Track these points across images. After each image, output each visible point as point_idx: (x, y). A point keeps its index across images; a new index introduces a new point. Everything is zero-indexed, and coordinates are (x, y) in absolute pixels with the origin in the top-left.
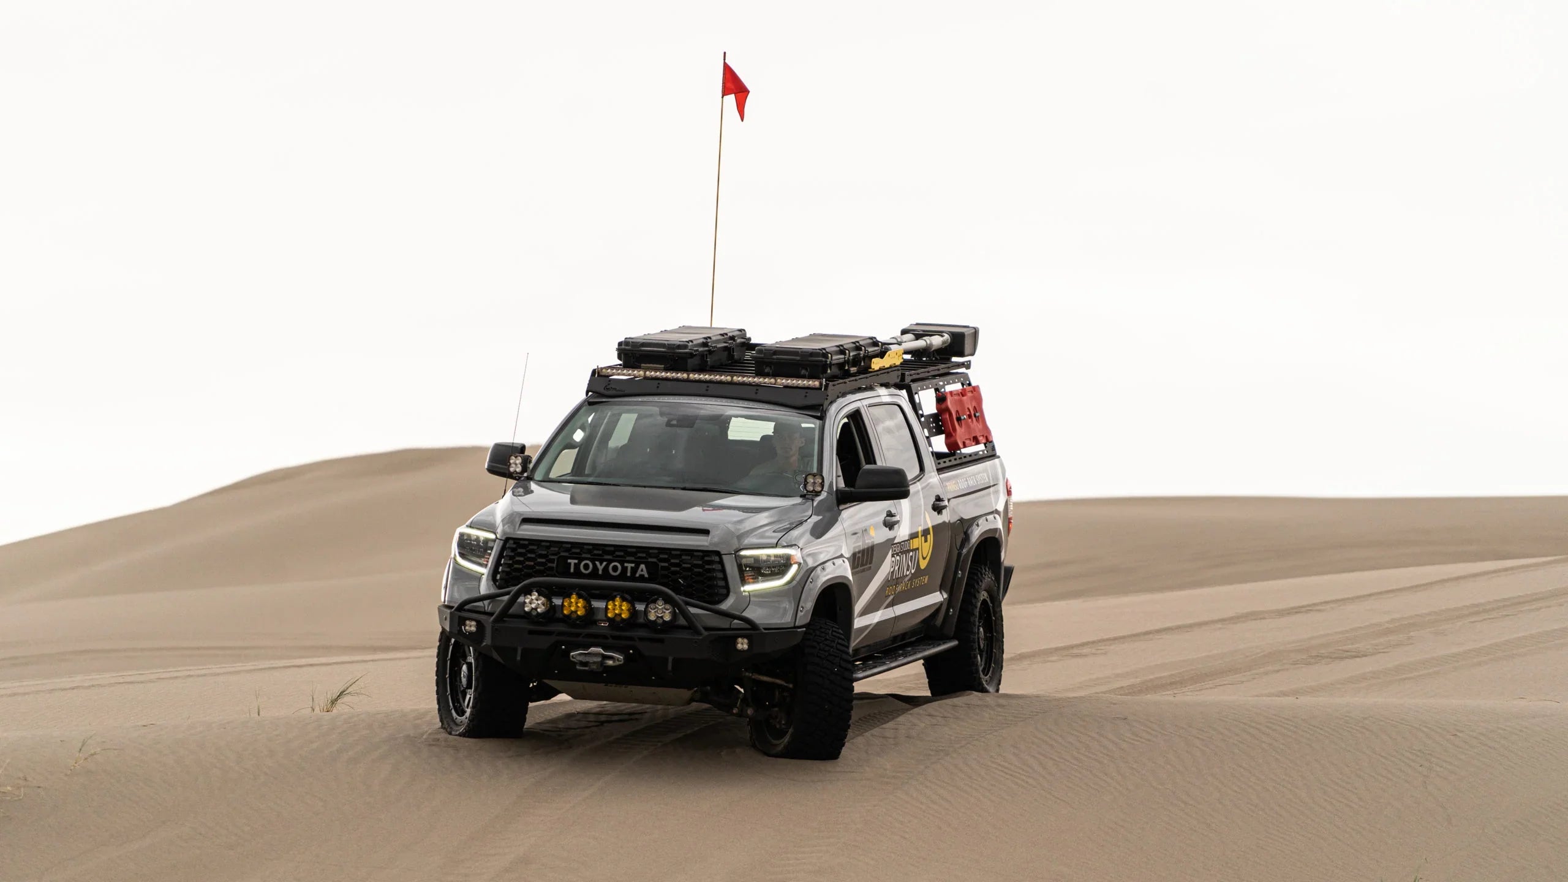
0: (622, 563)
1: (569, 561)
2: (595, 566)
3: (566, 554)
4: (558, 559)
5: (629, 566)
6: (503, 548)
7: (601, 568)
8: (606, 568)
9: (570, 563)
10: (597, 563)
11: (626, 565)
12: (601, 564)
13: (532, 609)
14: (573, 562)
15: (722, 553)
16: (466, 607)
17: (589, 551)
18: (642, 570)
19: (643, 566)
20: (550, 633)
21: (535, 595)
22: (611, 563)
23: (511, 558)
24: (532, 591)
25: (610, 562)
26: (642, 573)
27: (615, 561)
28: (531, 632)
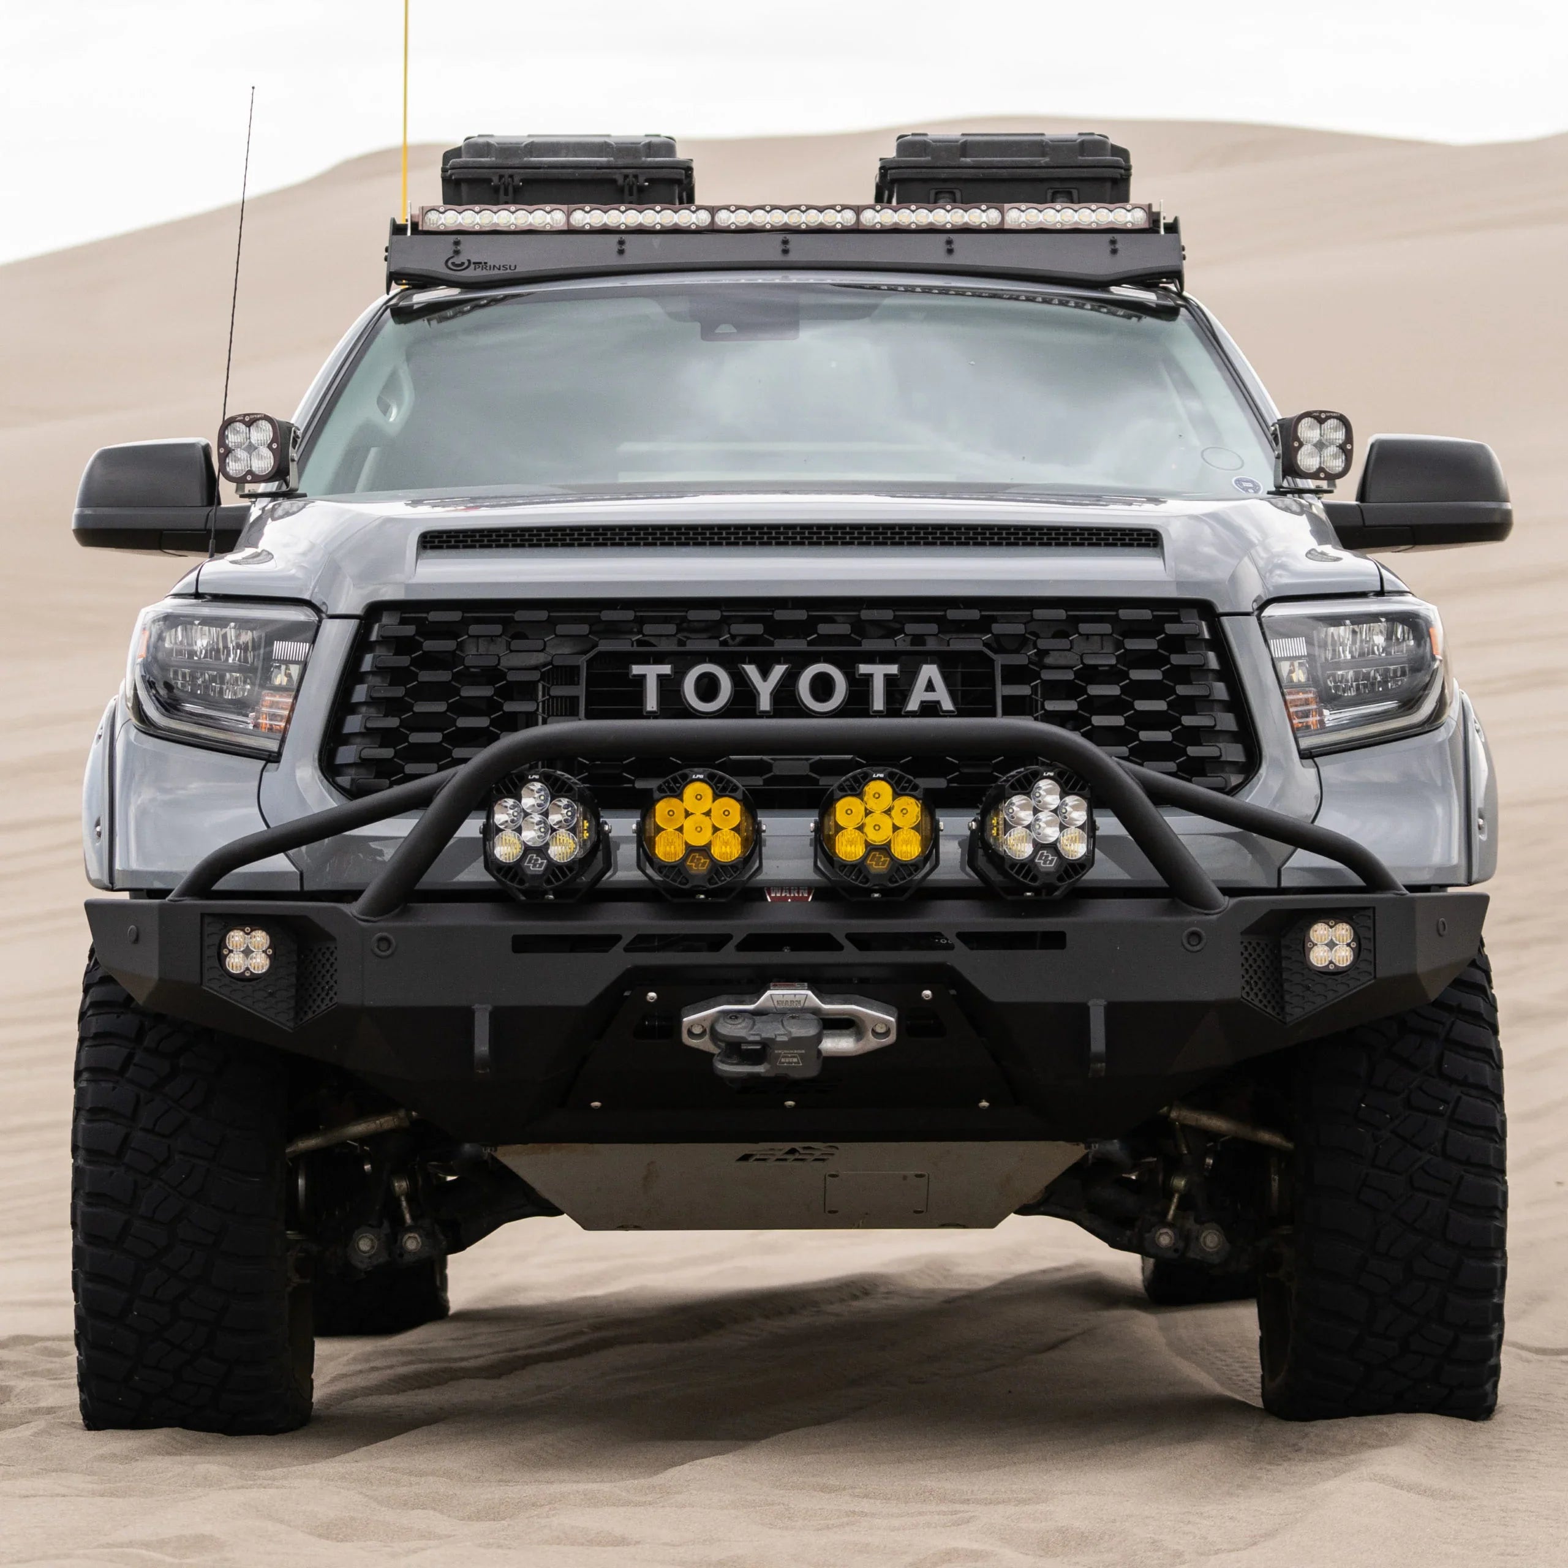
0: (847, 664)
1: (637, 670)
2: (741, 682)
3: (622, 645)
4: (590, 663)
5: (879, 672)
6: (359, 645)
7: (765, 689)
8: (789, 682)
9: (642, 678)
10: (751, 670)
11: (864, 669)
12: (765, 674)
13: (527, 850)
14: (651, 673)
15: (1221, 609)
16: (221, 885)
17: (712, 629)
18: (930, 687)
19: (930, 671)
20: (603, 942)
21: (532, 797)
22: (804, 667)
23: (395, 675)
24: (523, 781)
25: (799, 662)
26: (930, 696)
27: (815, 658)
28: (522, 944)
